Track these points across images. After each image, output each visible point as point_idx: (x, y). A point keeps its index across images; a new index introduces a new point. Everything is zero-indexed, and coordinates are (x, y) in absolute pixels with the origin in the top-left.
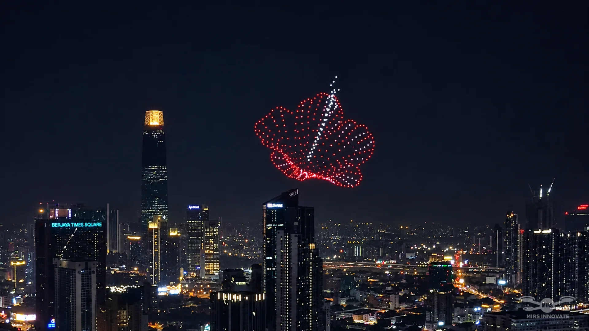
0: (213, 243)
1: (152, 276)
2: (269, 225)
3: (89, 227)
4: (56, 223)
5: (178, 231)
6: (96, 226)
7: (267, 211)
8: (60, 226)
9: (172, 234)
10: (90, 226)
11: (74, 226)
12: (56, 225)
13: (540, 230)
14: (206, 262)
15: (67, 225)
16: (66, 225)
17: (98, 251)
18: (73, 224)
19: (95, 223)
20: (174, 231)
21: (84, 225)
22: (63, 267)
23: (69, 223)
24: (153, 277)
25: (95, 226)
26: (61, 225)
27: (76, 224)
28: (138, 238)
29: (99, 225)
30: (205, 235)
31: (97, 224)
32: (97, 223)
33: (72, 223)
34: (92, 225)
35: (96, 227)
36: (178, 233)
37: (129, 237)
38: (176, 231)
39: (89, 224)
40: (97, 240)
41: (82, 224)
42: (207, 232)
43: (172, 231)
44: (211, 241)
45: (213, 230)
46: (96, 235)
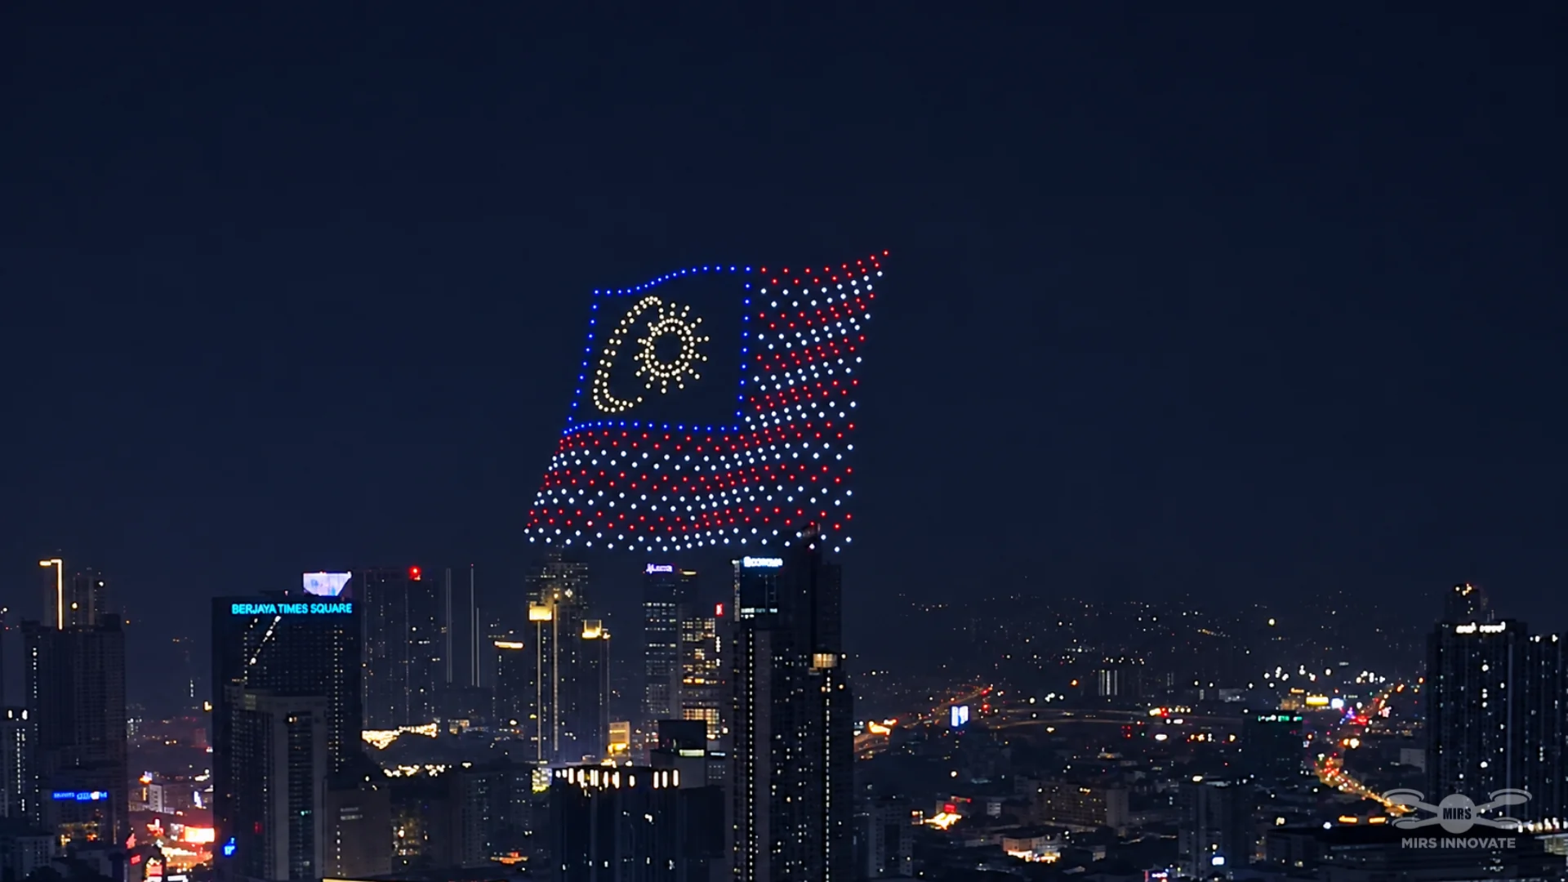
0: (703, 658)
1: (536, 739)
2: (747, 610)
3: (321, 614)
4: (241, 605)
5: (603, 627)
6: (339, 611)
7: (741, 576)
8: (252, 612)
9: (589, 634)
10: (322, 611)
11: (285, 612)
12: (241, 609)
13: (1473, 624)
14: (685, 707)
15: (269, 609)
16: (267, 608)
17: (341, 671)
18: (283, 608)
19: (335, 605)
20: (593, 626)
21: (309, 608)
22: (247, 708)
23: (273, 606)
24: (537, 742)
25: (335, 612)
26: (254, 608)
27: (291, 606)
28: (519, 646)
29: (345, 608)
30: (684, 639)
31: (341, 608)
32: (340, 605)
33: (280, 606)
34: (328, 609)
35: (339, 614)
36: (603, 633)
37: (497, 643)
38: (598, 626)
39: (320, 608)
40: (338, 646)
41: (305, 606)
42: (686, 631)
43: (588, 628)
44: (700, 654)
45: (703, 625)
46: (338, 634)
